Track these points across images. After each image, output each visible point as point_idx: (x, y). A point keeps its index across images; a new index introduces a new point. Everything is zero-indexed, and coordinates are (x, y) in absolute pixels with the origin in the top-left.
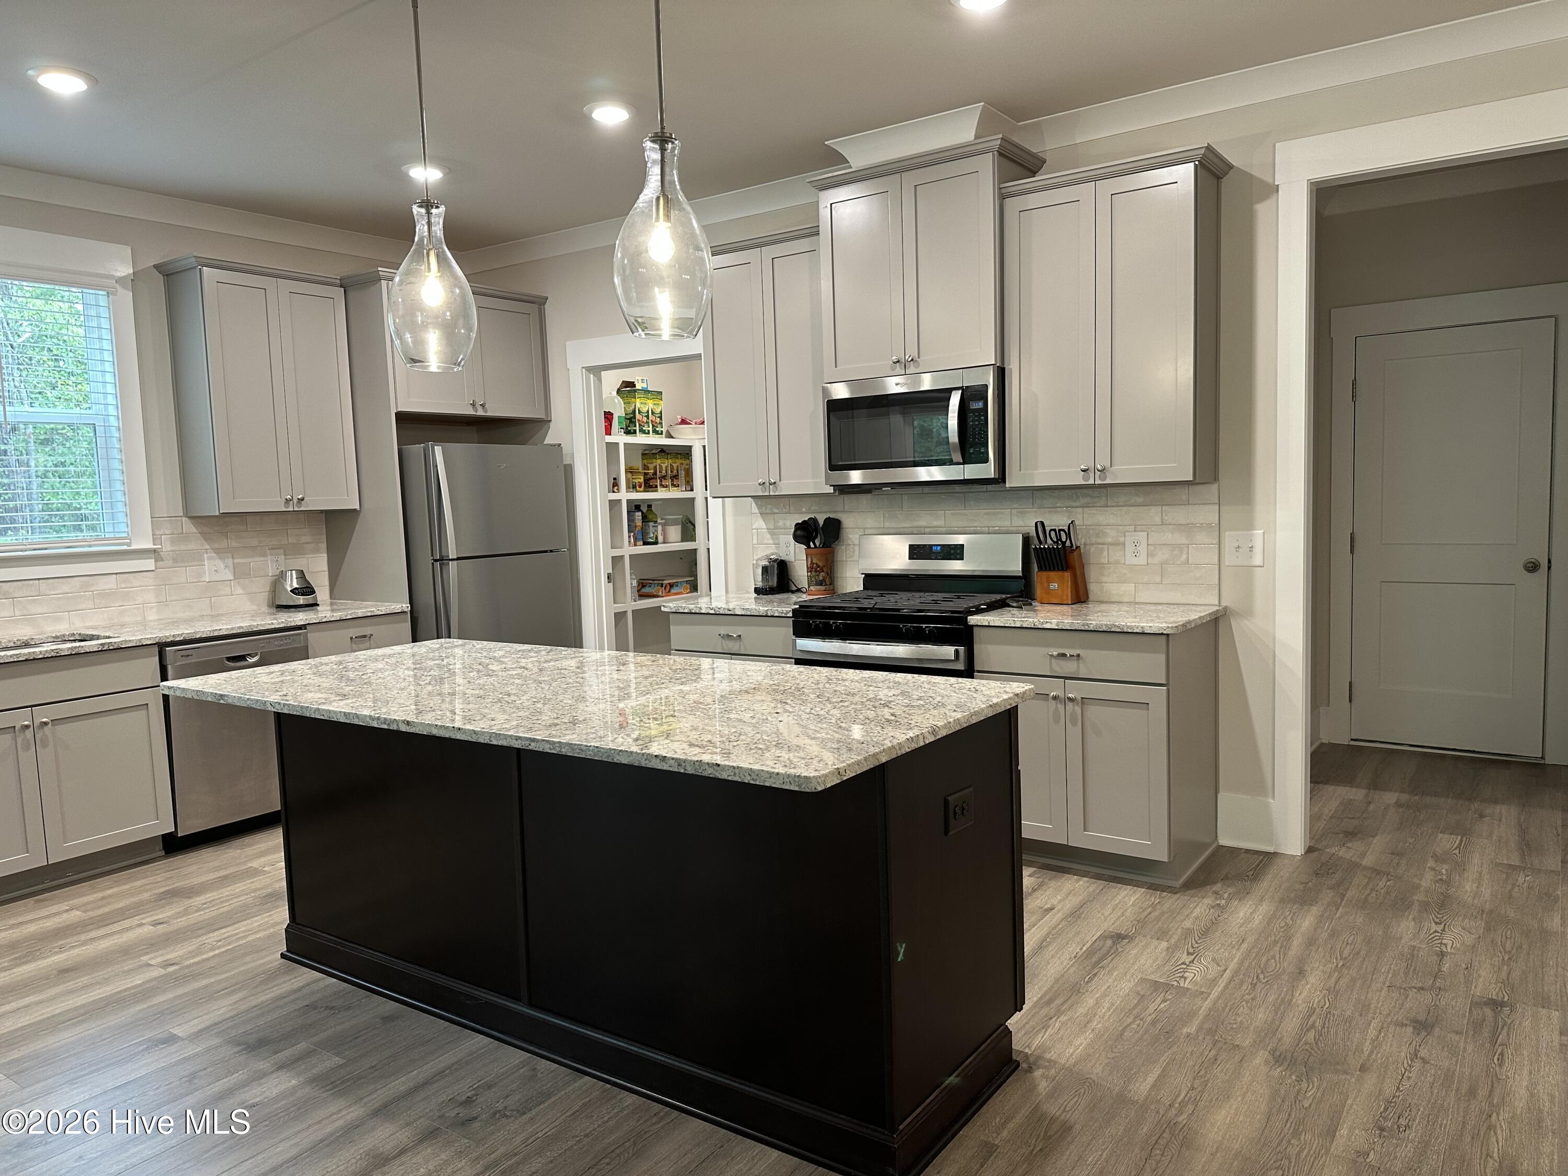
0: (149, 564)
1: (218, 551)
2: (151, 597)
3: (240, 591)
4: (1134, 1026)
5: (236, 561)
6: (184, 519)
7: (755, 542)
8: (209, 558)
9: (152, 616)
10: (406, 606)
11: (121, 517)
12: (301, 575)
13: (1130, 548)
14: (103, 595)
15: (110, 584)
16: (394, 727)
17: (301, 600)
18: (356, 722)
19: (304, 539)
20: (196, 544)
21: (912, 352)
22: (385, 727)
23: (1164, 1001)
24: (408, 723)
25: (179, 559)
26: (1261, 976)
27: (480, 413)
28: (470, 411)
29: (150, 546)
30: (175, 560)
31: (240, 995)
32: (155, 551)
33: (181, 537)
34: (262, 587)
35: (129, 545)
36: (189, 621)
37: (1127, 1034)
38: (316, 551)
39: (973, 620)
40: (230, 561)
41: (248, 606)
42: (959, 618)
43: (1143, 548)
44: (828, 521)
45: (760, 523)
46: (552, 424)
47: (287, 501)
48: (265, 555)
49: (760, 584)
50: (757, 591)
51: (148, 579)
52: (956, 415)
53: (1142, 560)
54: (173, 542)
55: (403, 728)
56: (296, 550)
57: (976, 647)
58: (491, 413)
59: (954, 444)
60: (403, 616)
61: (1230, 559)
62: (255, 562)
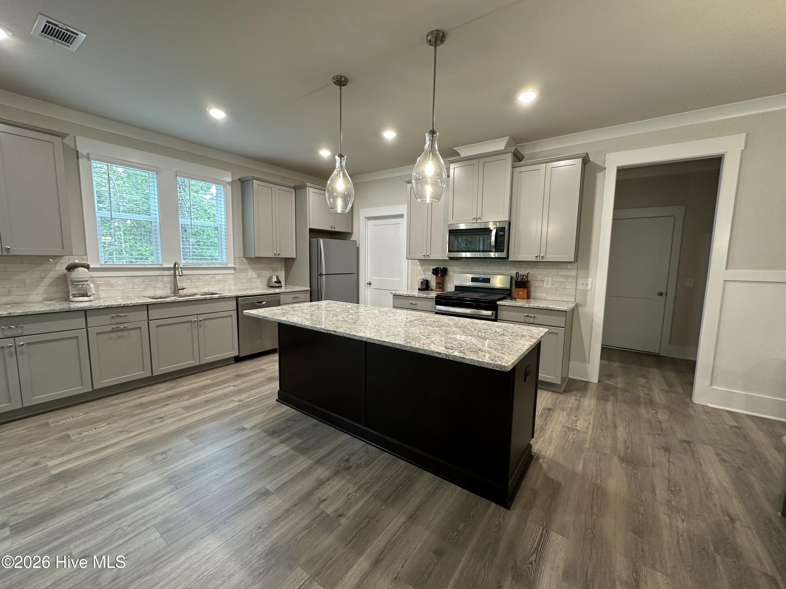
0: (232, 271)
1: (252, 268)
2: (232, 282)
3: (258, 281)
4: (567, 444)
5: (259, 272)
6: (243, 258)
7: (418, 274)
8: (250, 271)
9: (233, 288)
10: (309, 289)
11: (224, 257)
12: (277, 277)
13: (546, 282)
14: (219, 280)
15: (220, 277)
16: (329, 332)
17: (277, 285)
18: (315, 329)
19: (278, 266)
20: (247, 266)
21: (479, 215)
22: (326, 332)
23: (574, 434)
24: (335, 332)
25: (241, 270)
26: (603, 427)
27: (333, 230)
28: (330, 229)
29: (233, 266)
30: (240, 271)
31: (264, 414)
32: (234, 268)
33: (242, 264)
34: (265, 280)
35: (227, 265)
36: (244, 290)
37: (566, 447)
38: (282, 270)
39: (499, 303)
40: (256, 272)
41: (261, 286)
42: (494, 302)
43: (550, 283)
44: (443, 268)
45: (420, 268)
46: (353, 234)
47: (275, 254)
48: (267, 271)
49: (420, 287)
50: (419, 289)
51: (232, 276)
52: (494, 236)
53: (550, 286)
54: (240, 265)
55: (333, 333)
56: (275, 270)
57: (499, 312)
58: (336, 230)
59: (493, 246)
60: (308, 292)
61: (580, 287)
62: (264, 272)
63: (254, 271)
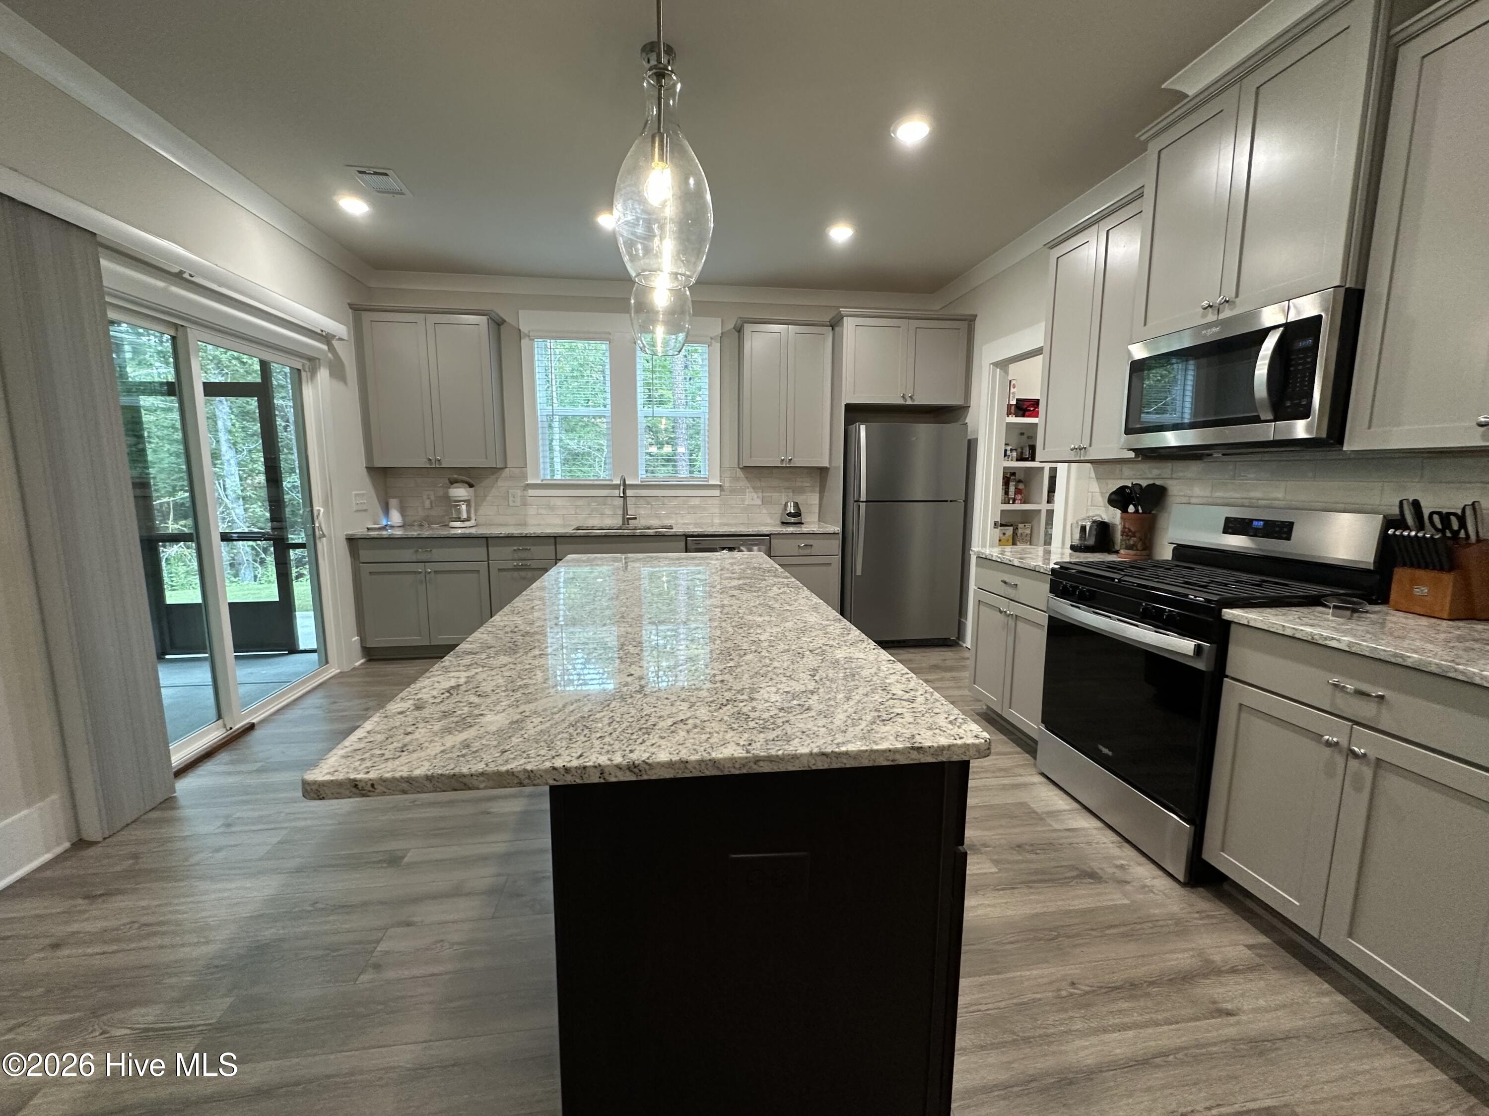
0: (717, 493)
1: (754, 488)
2: (717, 510)
3: (765, 511)
5: (764, 494)
6: (737, 468)
8: (749, 492)
9: (717, 521)
10: (838, 529)
12: (796, 505)
14: (693, 507)
15: (697, 502)
17: (792, 520)
19: (805, 484)
20: (743, 483)
21: (1230, 293)
25: (733, 491)
27: (909, 402)
28: (901, 402)
29: (718, 483)
30: (731, 491)
32: (720, 486)
33: (736, 479)
34: (778, 509)
35: (707, 482)
36: (736, 525)
38: (813, 491)
39: (1229, 614)
40: (760, 494)
41: (769, 521)
42: (1213, 610)
45: (1094, 487)
46: (971, 409)
47: (783, 460)
48: (776, 492)
49: (1076, 542)
50: (1073, 548)
51: (716, 501)
52: (1267, 362)
54: (730, 482)
56: (801, 490)
57: (1233, 650)
58: (918, 402)
59: (1262, 400)
60: (836, 536)
62: (775, 495)
63: (756, 492)
